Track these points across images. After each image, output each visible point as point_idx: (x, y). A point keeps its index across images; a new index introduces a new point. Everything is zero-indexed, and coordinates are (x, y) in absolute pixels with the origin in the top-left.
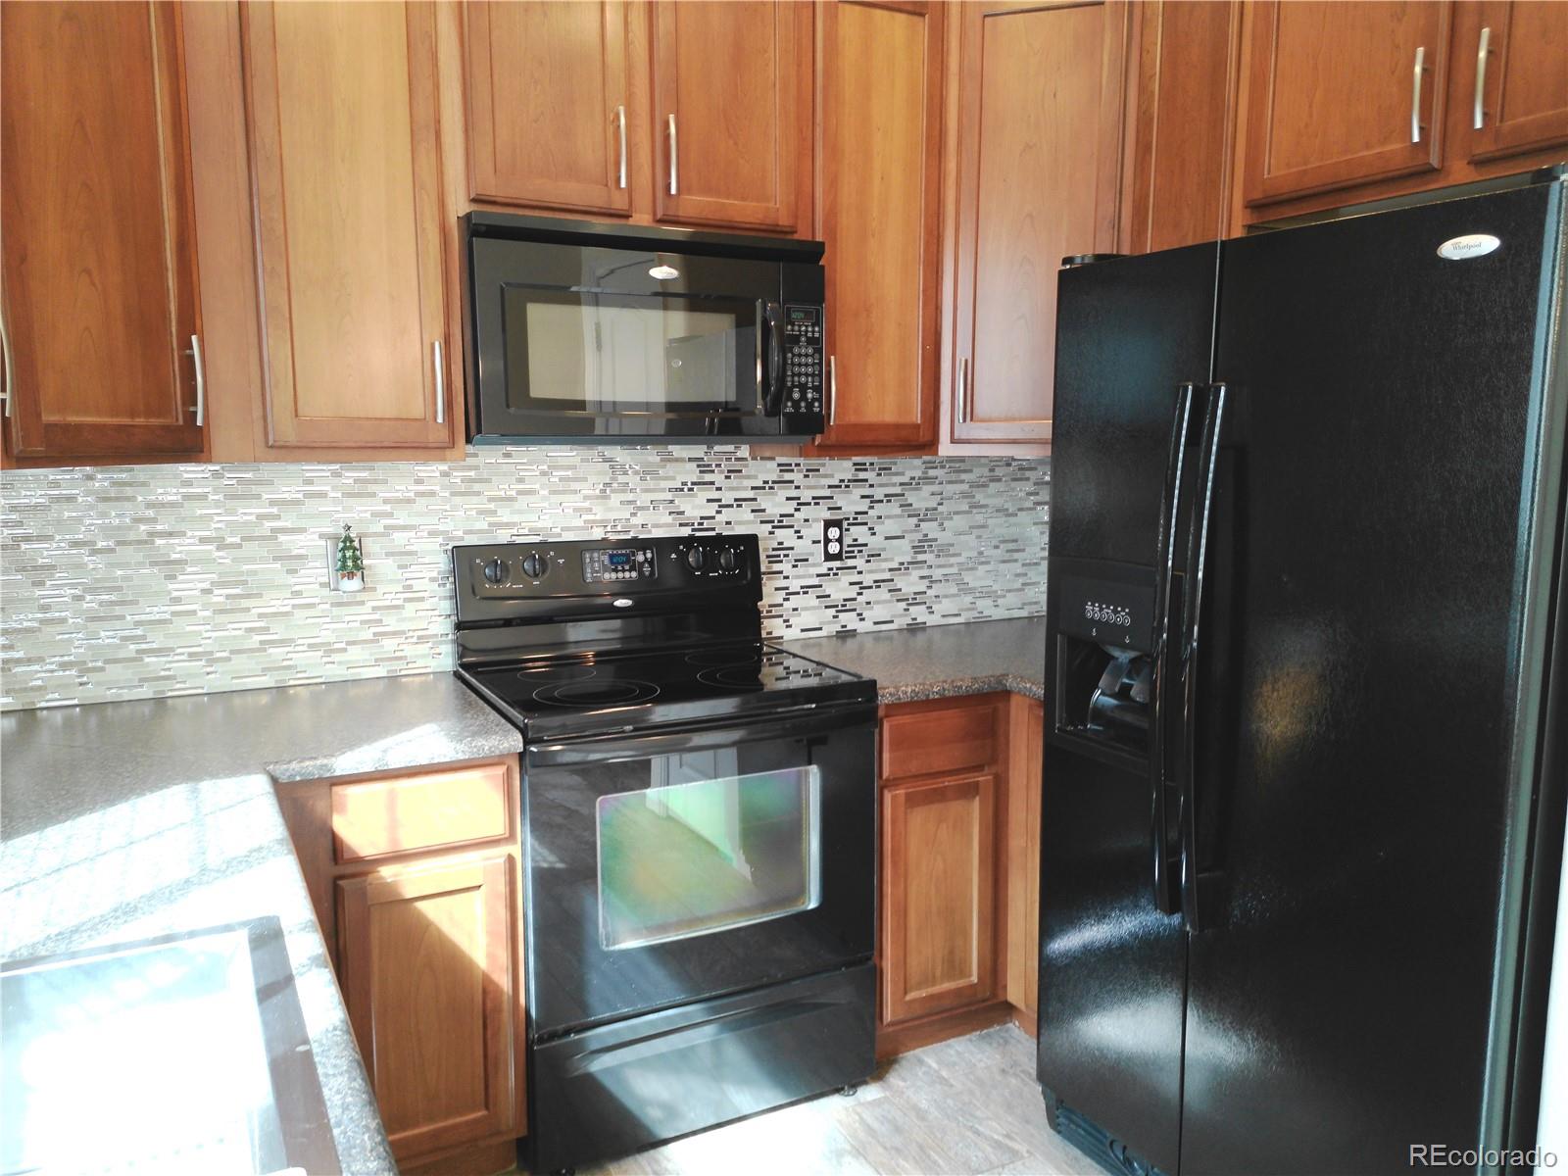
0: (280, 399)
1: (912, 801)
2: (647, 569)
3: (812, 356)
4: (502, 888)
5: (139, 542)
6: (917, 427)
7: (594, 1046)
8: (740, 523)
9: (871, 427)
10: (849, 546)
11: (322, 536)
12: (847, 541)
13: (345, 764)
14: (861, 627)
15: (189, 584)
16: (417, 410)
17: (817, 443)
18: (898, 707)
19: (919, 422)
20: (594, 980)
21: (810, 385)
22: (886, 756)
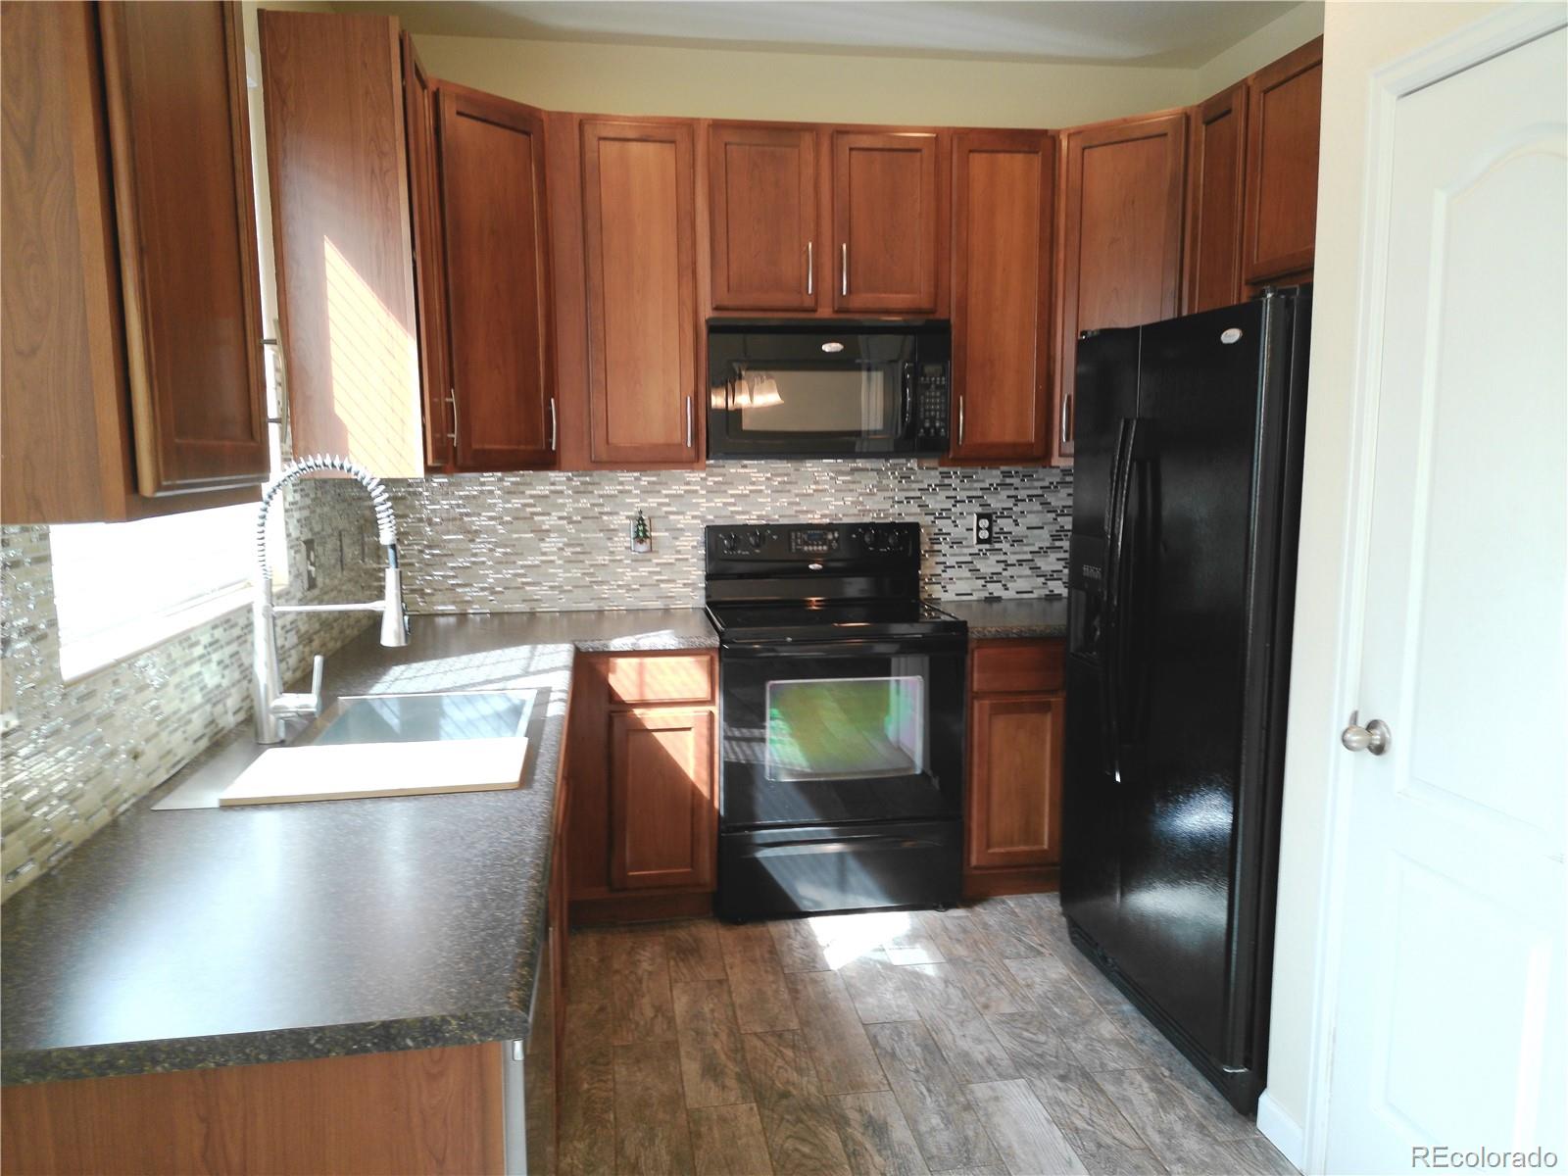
0: (599, 435)
1: (996, 710)
2: (834, 544)
3: (940, 397)
4: (705, 731)
5: (525, 518)
6: (1031, 445)
7: (759, 841)
8: (910, 514)
9: (993, 446)
10: (996, 533)
11: (628, 517)
12: (996, 529)
13: (617, 644)
14: (1005, 595)
15: (552, 543)
16: (677, 438)
17: (950, 456)
18: (985, 642)
19: (1033, 439)
20: (760, 798)
21: (938, 417)
22: (976, 675)
